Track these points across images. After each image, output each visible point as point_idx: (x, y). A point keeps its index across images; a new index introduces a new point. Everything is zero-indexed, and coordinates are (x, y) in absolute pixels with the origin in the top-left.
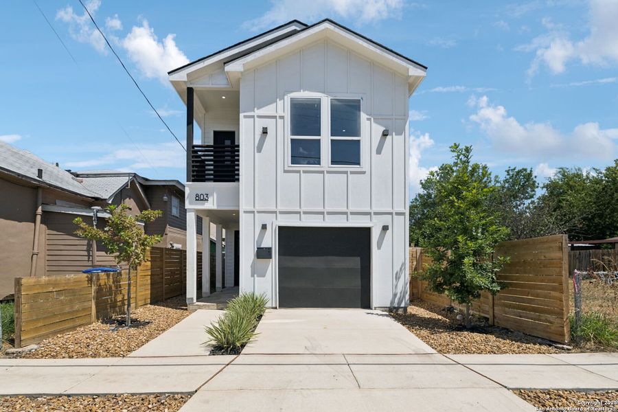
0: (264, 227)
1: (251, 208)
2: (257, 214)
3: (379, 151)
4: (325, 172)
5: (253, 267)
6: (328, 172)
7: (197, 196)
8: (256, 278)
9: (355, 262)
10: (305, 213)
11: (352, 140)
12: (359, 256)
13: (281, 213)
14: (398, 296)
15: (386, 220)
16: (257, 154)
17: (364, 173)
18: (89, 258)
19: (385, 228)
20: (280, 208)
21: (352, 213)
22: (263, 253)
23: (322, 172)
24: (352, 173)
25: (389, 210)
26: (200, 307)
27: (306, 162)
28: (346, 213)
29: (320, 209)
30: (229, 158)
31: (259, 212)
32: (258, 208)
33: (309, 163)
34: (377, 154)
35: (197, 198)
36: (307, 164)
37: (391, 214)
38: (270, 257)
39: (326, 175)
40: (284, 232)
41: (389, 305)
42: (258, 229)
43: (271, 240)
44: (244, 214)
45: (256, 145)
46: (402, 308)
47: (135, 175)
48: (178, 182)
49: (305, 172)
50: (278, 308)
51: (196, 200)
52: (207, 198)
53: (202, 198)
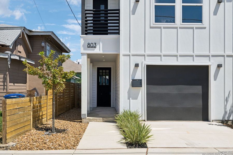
0: (137, 65)
1: (128, 53)
2: (131, 57)
3: (215, 13)
4: (178, 28)
5: (129, 92)
6: (180, 28)
7: (89, 44)
8: (131, 100)
9: (198, 89)
10: (164, 56)
11: (197, 6)
12: (200, 85)
13: (148, 56)
14: (228, 112)
15: (220, 60)
16: (132, 16)
17: (205, 28)
18: (4, 87)
19: (219, 66)
20: (148, 52)
21: (197, 56)
22: (136, 83)
23: (176, 28)
24: (197, 28)
25: (222, 53)
26: (91, 120)
27: (165, 21)
28: (192, 56)
29: (175, 53)
30: (103, 18)
31: (133, 55)
32: (132, 52)
33: (167, 22)
34: (214, 15)
35: (89, 46)
36: (166, 22)
37: (223, 56)
38: (141, 86)
39: (179, 30)
40: (150, 68)
41: (221, 119)
42: (133, 66)
43: (141, 75)
44: (123, 57)
45: (131, 9)
46: (231, 120)
47: (25, 28)
48: (53, 33)
49: (164, 28)
50: (146, 120)
51: (88, 47)
52: (95, 46)
53: (92, 46)
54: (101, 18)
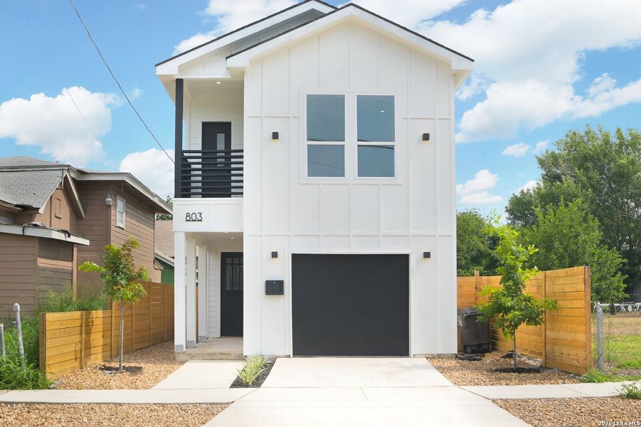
0: (275, 255)
2: (265, 239)
4: (351, 186)
6: (355, 186)
7: (188, 215)
10: (325, 236)
11: (384, 146)
13: (295, 237)
17: (399, 186)
19: (427, 255)
21: (385, 237)
22: (274, 288)
23: (347, 186)
24: (384, 186)
25: (432, 232)
26: (192, 357)
28: (376, 237)
31: (268, 236)
36: (328, 176)
37: (434, 237)
38: (282, 292)
39: (352, 189)
42: (267, 257)
43: (283, 271)
44: (249, 239)
48: (130, 175)
49: (325, 185)
50: (292, 356)
51: (187, 220)
52: (200, 219)
53: (194, 219)
54: (219, 160)
